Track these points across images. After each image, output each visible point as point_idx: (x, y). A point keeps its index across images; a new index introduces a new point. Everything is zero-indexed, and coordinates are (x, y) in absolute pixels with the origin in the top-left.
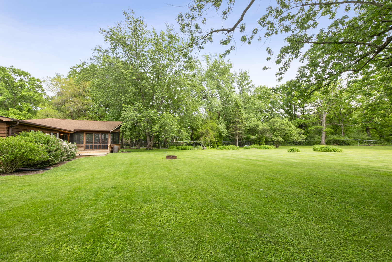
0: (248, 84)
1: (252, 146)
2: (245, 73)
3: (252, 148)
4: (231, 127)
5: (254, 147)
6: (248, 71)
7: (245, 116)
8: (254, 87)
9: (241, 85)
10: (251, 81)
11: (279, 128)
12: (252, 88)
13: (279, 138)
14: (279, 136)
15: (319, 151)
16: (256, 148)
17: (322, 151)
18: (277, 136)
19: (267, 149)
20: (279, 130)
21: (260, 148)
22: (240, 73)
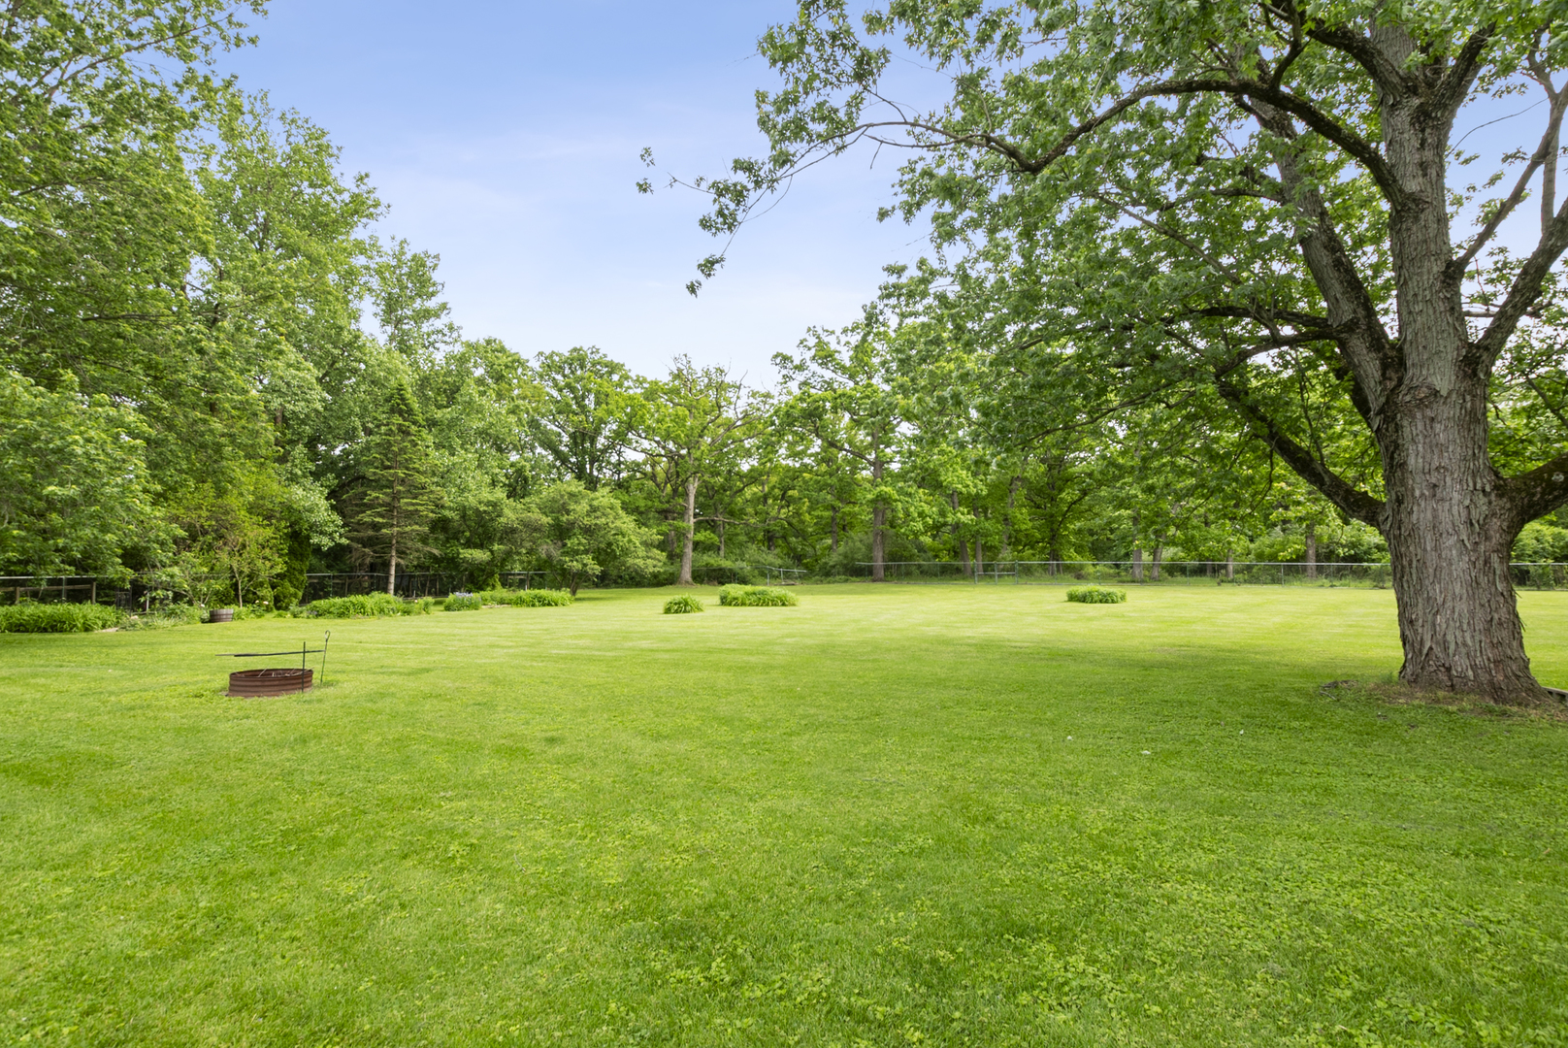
0: (426, 314)
1: (487, 593)
2: (419, 262)
3: (485, 601)
4: (370, 506)
5: (493, 599)
6: (437, 257)
7: (439, 458)
8: (455, 335)
9: (391, 308)
10: (444, 307)
11: (586, 521)
12: (446, 339)
13: (588, 559)
14: (586, 552)
15: (743, 604)
16: (502, 602)
17: (750, 605)
18: (577, 552)
19: (549, 604)
20: (588, 531)
21: (520, 602)
22: (398, 256)
